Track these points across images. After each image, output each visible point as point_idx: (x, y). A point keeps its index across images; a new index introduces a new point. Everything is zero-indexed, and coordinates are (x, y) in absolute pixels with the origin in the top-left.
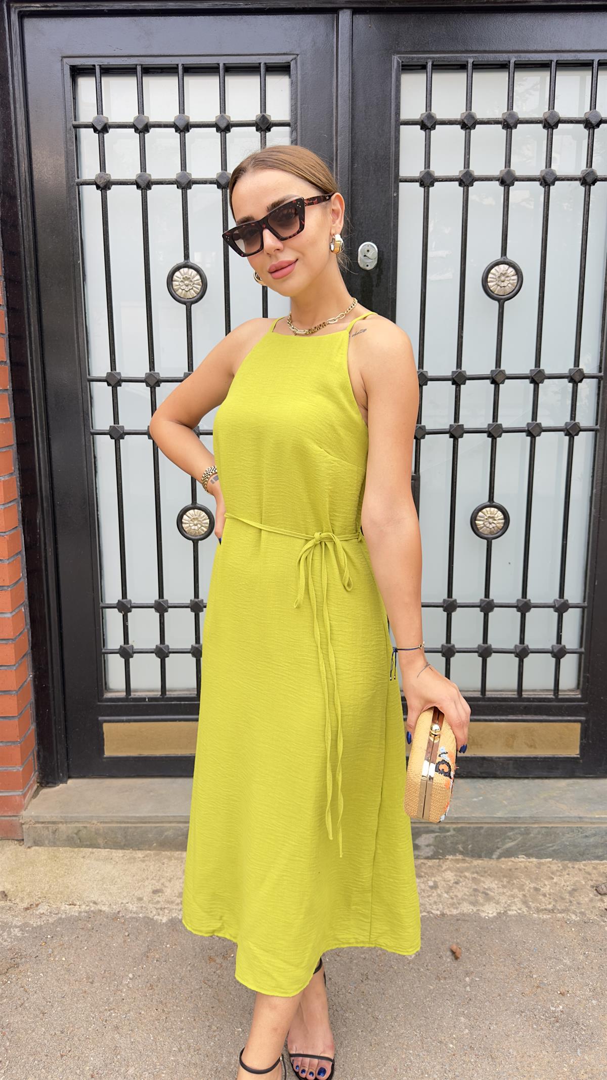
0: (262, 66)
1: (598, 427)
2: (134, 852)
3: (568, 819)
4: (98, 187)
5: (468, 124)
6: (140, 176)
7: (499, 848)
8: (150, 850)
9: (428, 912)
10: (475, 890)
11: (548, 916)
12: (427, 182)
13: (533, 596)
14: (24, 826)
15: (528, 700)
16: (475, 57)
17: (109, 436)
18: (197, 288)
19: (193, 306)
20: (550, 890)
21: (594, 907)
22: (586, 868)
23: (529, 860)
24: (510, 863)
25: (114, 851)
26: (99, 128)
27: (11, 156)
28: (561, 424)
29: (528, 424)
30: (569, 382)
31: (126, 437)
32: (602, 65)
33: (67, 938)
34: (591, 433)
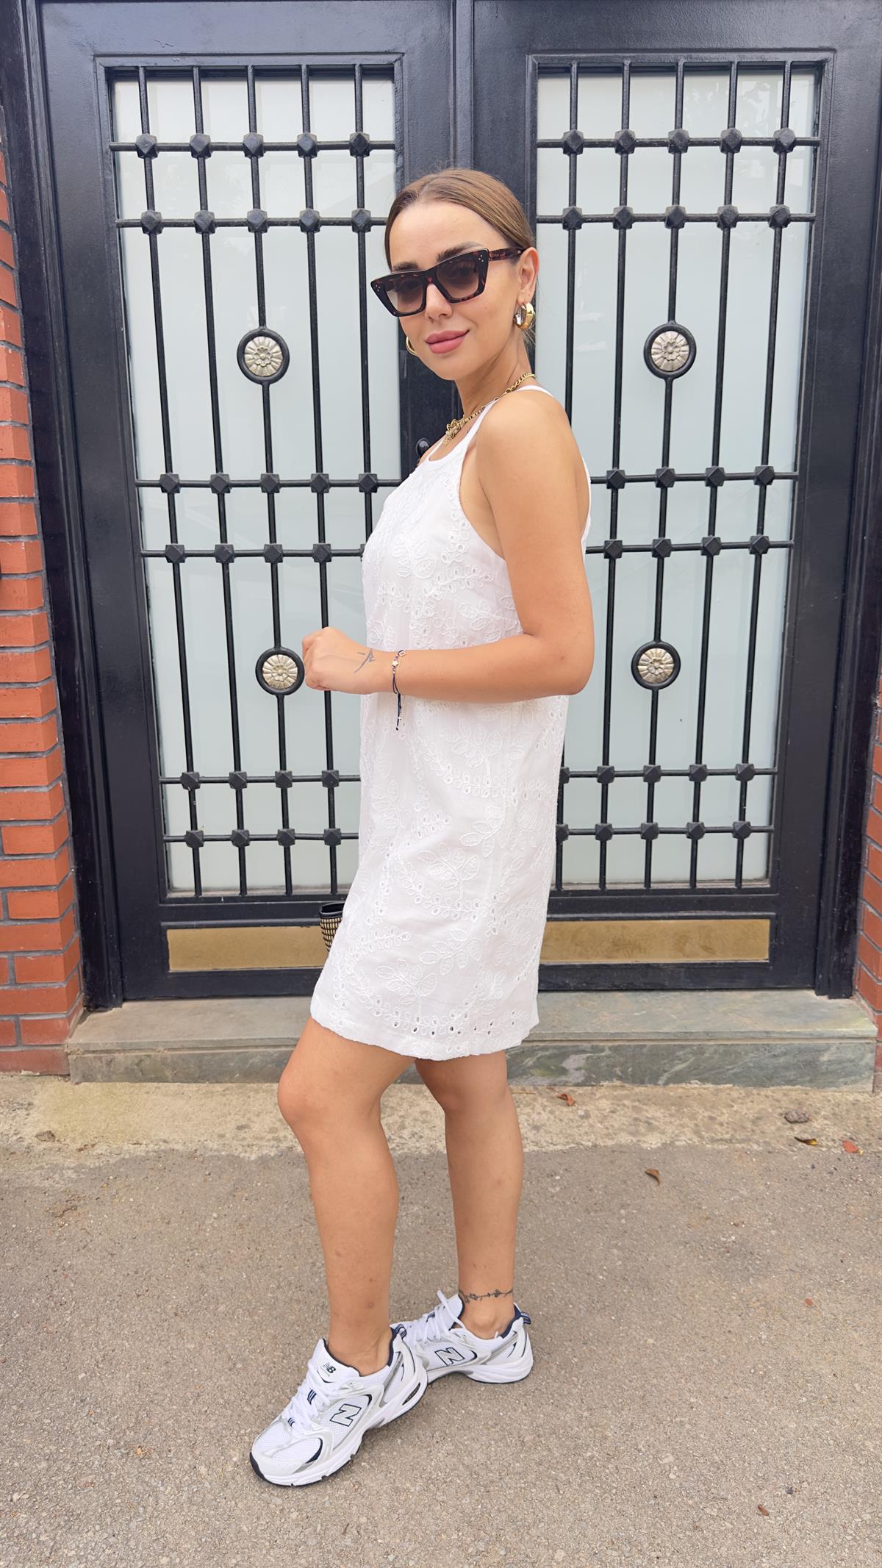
0: (357, 68)
1: (792, 542)
2: (211, 1085)
3: (751, 1035)
4: (145, 230)
5: (625, 145)
6: (199, 216)
7: (665, 1072)
8: (232, 1082)
9: (577, 1144)
10: (636, 1119)
11: (724, 1147)
12: (573, 223)
13: (709, 761)
14: (70, 1057)
15: (703, 891)
16: (634, 57)
17: (165, 559)
18: (276, 363)
19: (271, 386)
20: (728, 1117)
21: (781, 1136)
22: (775, 1095)
23: (704, 1086)
24: (680, 1090)
25: (185, 1084)
26: (145, 151)
27: (31, 189)
28: (746, 539)
29: (704, 539)
30: (756, 484)
31: (188, 559)
32: (798, 68)
33: (133, 1179)
34: (784, 550)
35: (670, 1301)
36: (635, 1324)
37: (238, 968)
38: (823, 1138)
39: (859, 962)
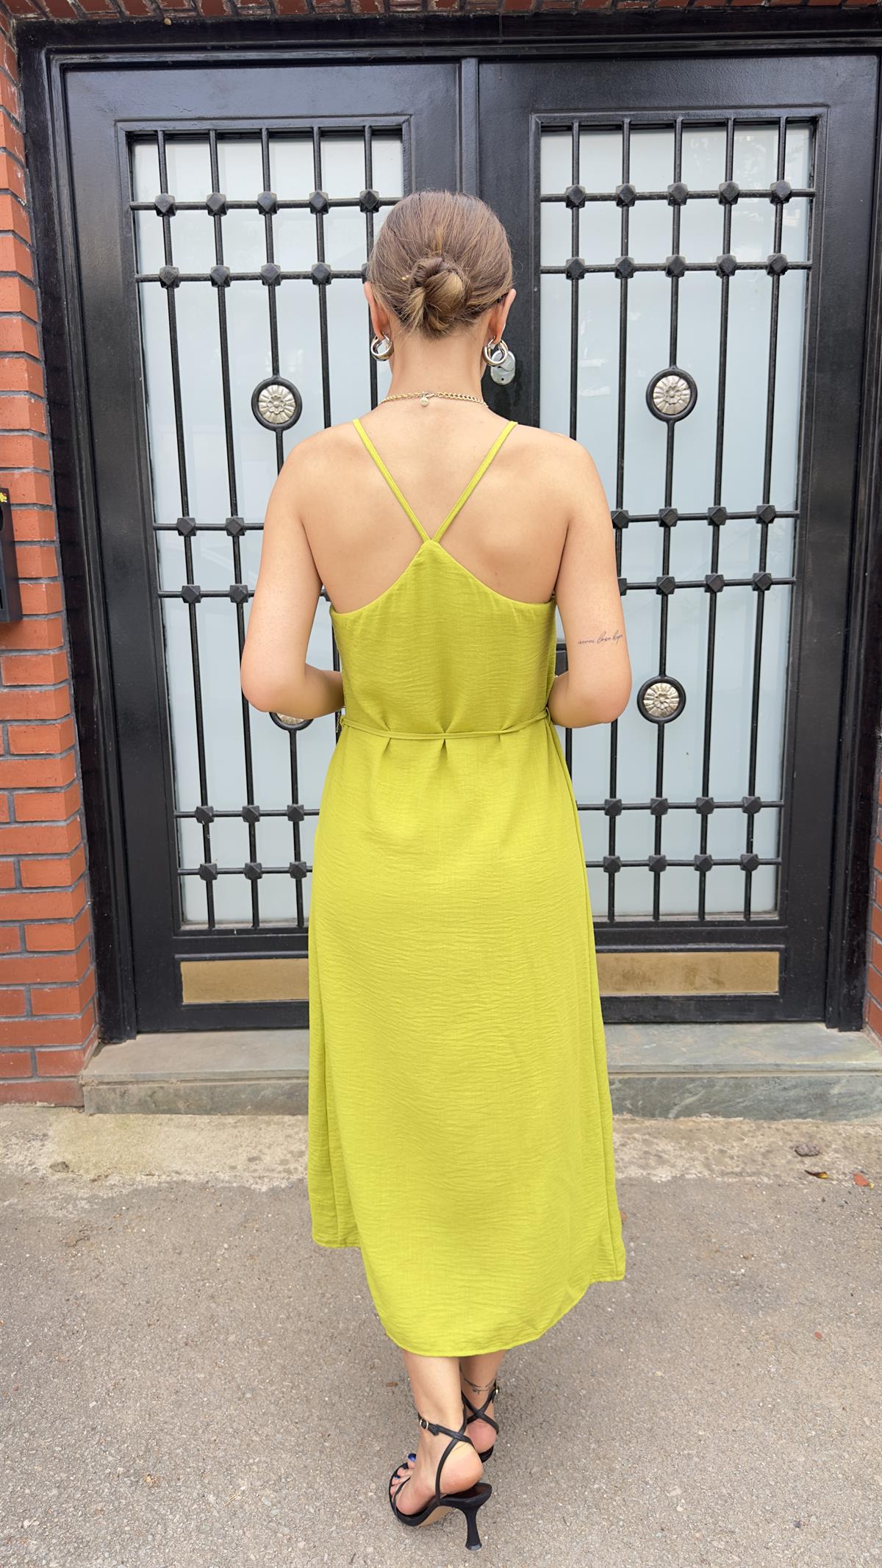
0: (366, 129)
1: (794, 579)
2: (223, 1117)
3: (761, 1068)
4: (163, 285)
5: (626, 199)
6: (216, 271)
7: (676, 1105)
8: (243, 1114)
10: (646, 1153)
11: (734, 1180)
12: (576, 273)
13: (716, 794)
14: (84, 1088)
15: (712, 923)
16: (633, 115)
17: (181, 599)
18: (290, 410)
19: (284, 432)
20: (739, 1150)
21: (792, 1170)
22: (785, 1128)
23: (714, 1119)
24: (690, 1124)
25: (198, 1116)
26: (163, 210)
27: (54, 247)
28: (749, 577)
29: (707, 576)
30: (758, 522)
31: (203, 600)
32: (791, 122)
33: (145, 1210)
34: (787, 587)
35: (678, 1333)
36: (644, 1356)
37: (250, 1000)
38: (834, 1171)
39: (869, 995)
